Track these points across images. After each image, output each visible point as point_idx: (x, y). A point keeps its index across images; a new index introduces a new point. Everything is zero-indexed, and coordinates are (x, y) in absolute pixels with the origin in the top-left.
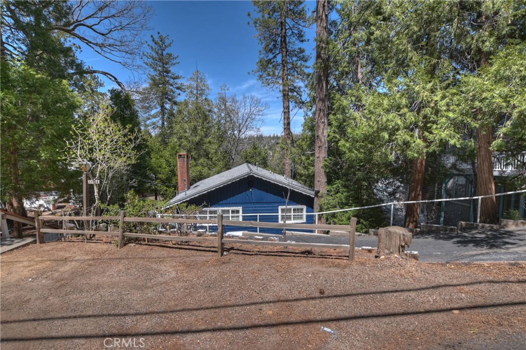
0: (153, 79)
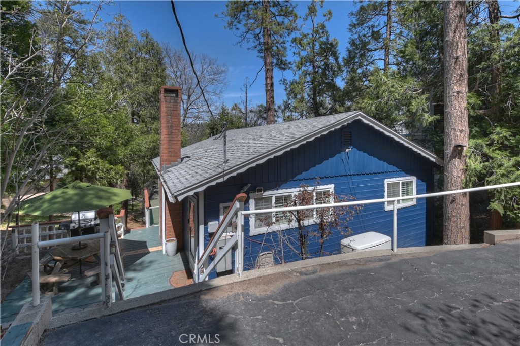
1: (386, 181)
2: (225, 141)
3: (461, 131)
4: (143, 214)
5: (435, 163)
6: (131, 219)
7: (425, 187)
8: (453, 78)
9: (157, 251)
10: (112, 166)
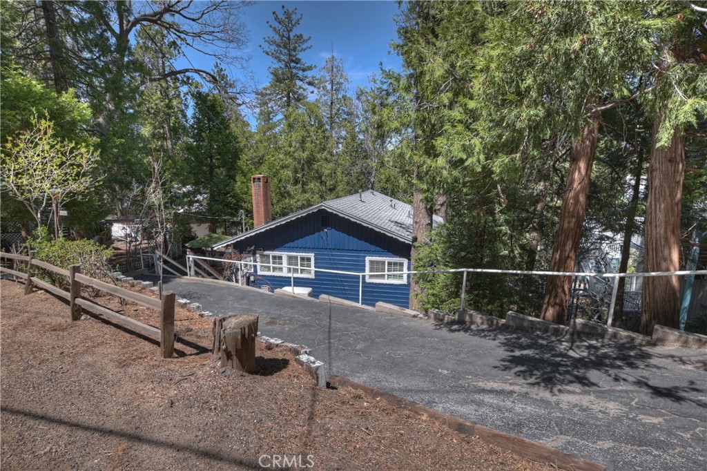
0: (275, 74)
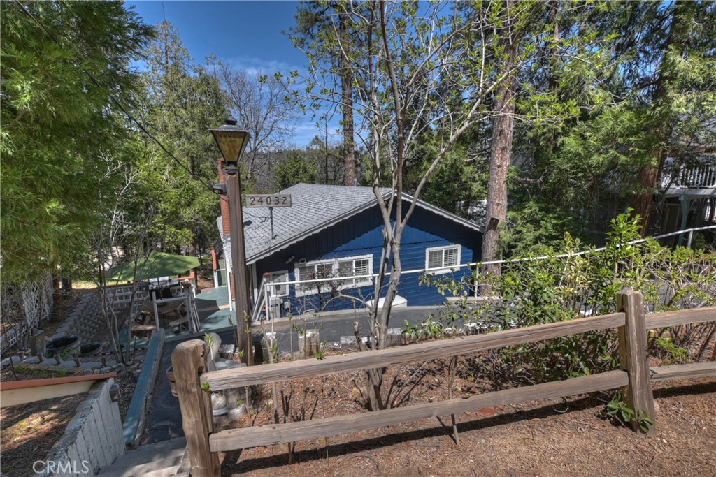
1: (428, 250)
2: (272, 221)
3: (498, 204)
4: (211, 272)
5: (480, 232)
6: (201, 278)
7: (472, 254)
8: (496, 152)
9: (225, 309)
10: (178, 231)
